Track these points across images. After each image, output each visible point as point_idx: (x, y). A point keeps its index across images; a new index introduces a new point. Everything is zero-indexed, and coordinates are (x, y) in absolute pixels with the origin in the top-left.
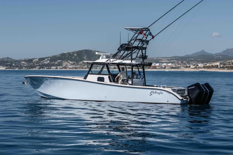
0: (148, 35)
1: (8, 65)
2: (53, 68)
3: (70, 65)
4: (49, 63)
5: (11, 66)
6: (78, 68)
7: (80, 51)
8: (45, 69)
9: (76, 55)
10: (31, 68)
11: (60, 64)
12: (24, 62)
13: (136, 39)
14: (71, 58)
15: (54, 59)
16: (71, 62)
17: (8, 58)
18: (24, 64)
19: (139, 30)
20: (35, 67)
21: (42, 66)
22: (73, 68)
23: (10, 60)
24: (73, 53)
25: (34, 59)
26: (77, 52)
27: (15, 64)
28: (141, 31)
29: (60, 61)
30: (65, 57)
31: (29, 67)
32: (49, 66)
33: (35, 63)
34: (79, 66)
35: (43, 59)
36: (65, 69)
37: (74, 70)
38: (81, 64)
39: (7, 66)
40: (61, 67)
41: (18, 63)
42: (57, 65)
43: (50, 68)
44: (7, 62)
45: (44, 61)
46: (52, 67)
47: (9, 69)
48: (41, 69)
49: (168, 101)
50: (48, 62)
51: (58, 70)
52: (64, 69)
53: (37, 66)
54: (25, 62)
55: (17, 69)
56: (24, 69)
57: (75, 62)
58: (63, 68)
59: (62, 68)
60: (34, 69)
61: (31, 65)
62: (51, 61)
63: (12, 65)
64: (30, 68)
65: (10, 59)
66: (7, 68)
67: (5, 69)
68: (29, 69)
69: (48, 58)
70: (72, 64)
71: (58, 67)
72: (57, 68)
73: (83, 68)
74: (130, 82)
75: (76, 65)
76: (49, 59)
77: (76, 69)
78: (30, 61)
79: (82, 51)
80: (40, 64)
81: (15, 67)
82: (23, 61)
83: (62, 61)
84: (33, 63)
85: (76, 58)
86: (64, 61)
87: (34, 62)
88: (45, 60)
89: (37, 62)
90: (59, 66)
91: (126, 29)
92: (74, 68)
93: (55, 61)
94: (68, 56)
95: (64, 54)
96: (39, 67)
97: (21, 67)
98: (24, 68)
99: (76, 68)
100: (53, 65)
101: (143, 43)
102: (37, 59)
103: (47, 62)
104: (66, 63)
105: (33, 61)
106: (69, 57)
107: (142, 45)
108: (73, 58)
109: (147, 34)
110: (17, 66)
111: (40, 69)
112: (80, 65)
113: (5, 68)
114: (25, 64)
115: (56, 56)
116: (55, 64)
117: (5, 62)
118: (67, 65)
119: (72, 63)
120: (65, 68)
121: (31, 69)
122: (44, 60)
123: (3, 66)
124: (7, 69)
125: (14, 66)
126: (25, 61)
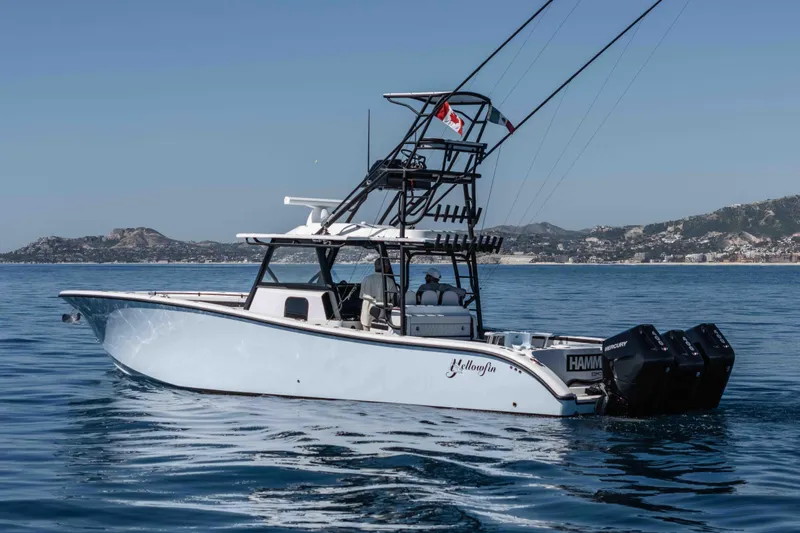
0: (485, 123)
1: (541, 248)
2: (691, 260)
3: (751, 249)
4: (678, 241)
5: (551, 251)
6: (775, 256)
7: (786, 200)
8: (665, 263)
9: (771, 213)
10: (616, 259)
11: (715, 246)
12: (595, 240)
13: (421, 139)
14: (755, 223)
15: (695, 227)
16: (753, 238)
17: (544, 225)
18: (594, 245)
19: (433, 99)
20: (630, 254)
21: (654, 254)
22: (757, 259)
23: (551, 233)
24: (763, 206)
25: (630, 227)
26: (775, 202)
27: (565, 245)
28: (439, 106)
29: (715, 234)
30: (733, 221)
31: (610, 254)
32: (679, 253)
33: (632, 242)
34: (780, 251)
35: (661, 227)
36: (731, 261)
37: (760, 264)
38: (787, 245)
39: (537, 251)
40: (719, 255)
41: (574, 243)
42: (707, 249)
43: (683, 260)
44: (539, 238)
45: (664, 236)
46: (689, 256)
47: (543, 263)
48: (652, 263)
49: (515, 404)
50: (677, 237)
51: (707, 264)
52: (726, 263)
53: (640, 250)
54: (600, 239)
55: (570, 262)
56: (593, 262)
57: (768, 239)
58: (725, 257)
59: (721, 260)
60: (627, 263)
61: (620, 249)
62: (686, 233)
63: (555, 247)
64: (612, 259)
65: (554, 228)
66: (536, 260)
67: (532, 261)
68: (610, 263)
69: (677, 223)
70: (757, 245)
71: (709, 256)
72: (704, 259)
73: (791, 257)
74: (396, 320)
75: (769, 249)
76: (680, 227)
77: (767, 261)
78: (616, 234)
79: (793, 199)
80: (650, 244)
81: (565, 257)
82: (594, 235)
83: (725, 235)
84: (624, 240)
85: (773, 222)
86: (729, 236)
87: (630, 238)
88: (665, 229)
89: (639, 239)
90: (715, 249)
91: (388, 97)
92: (763, 257)
93: (701, 233)
94: (746, 220)
95: (729, 212)
96: (642, 255)
97: (584, 255)
98: (594, 257)
99: (767, 259)
100: (692, 248)
101: (451, 153)
102: (639, 226)
103: (672, 238)
104: (738, 241)
105: (627, 235)
106: (750, 220)
107: (448, 163)
108: (762, 222)
109: (482, 118)
110: (571, 252)
111: (647, 260)
112: (785, 247)
113: (530, 260)
114: (599, 246)
115: (704, 219)
116: (701, 245)
117: (531, 238)
118: (738, 249)
119: (758, 241)
120: (733, 257)
121: (618, 263)
122: (664, 233)
123: (526, 252)
124: (537, 263)
125: (561, 253)
126: (598, 234)
